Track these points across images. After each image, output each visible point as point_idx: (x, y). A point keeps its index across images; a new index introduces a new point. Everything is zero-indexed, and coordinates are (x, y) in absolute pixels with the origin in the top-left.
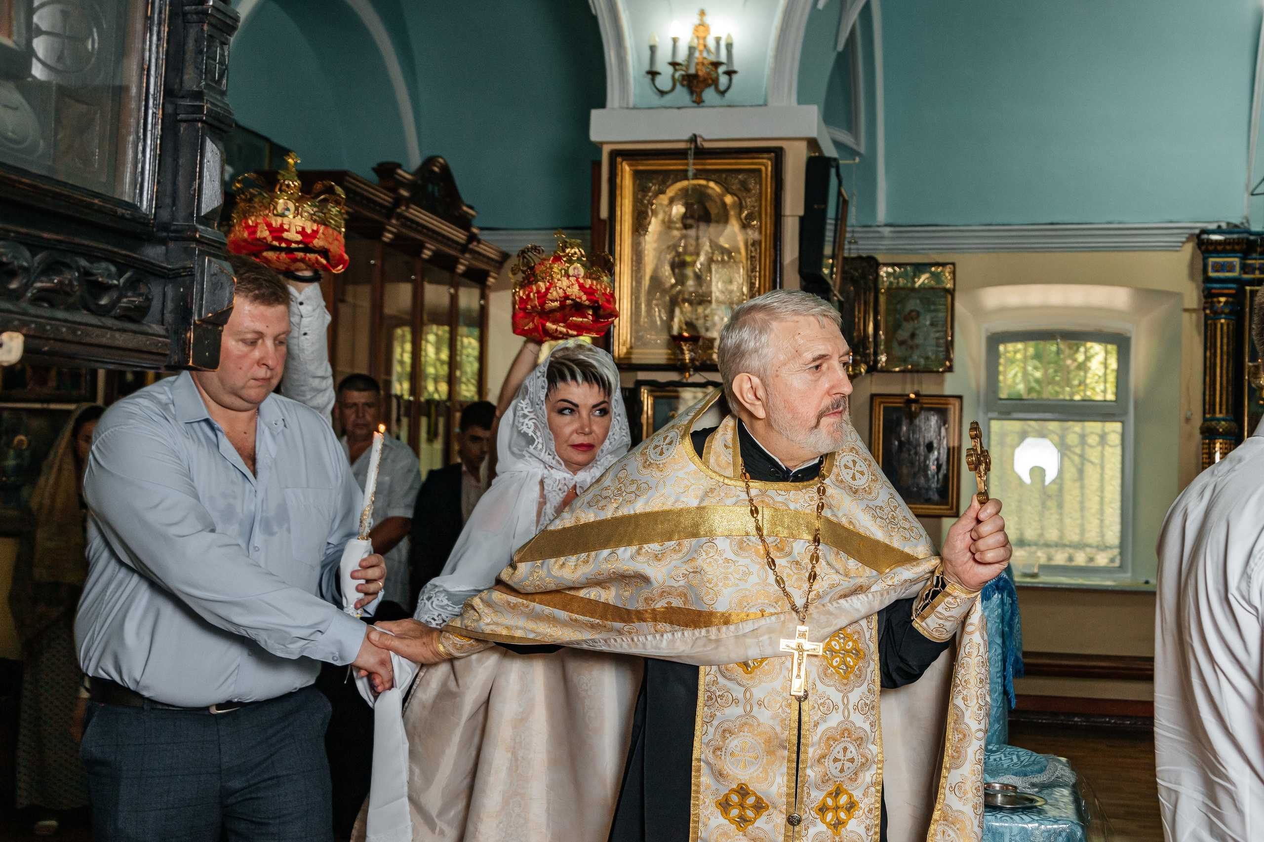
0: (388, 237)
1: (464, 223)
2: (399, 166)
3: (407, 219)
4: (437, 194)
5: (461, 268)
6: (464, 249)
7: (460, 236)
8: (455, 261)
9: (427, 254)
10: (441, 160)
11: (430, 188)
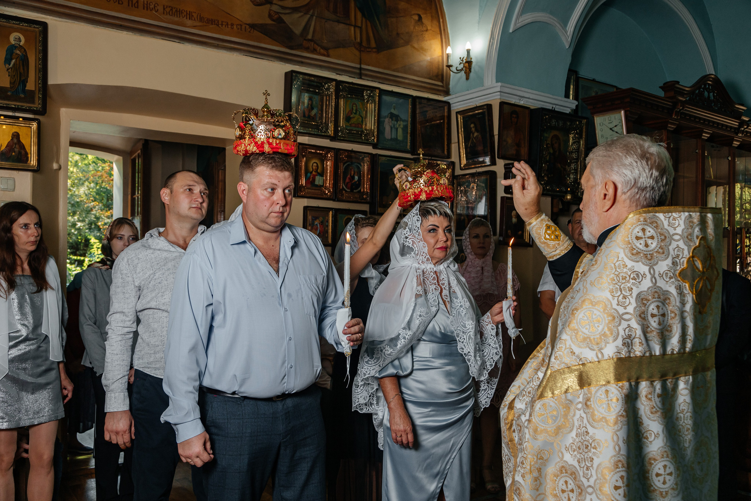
0: (671, 127)
1: (737, 115)
2: (678, 82)
3: (686, 115)
4: (712, 98)
5: (736, 144)
6: (737, 131)
7: (735, 123)
8: (733, 140)
9: (706, 136)
10: (713, 76)
11: (706, 94)
